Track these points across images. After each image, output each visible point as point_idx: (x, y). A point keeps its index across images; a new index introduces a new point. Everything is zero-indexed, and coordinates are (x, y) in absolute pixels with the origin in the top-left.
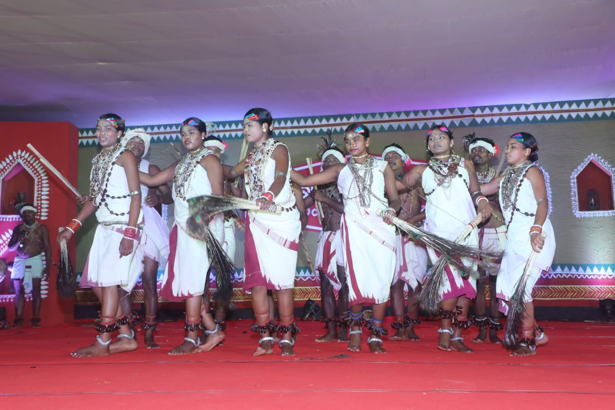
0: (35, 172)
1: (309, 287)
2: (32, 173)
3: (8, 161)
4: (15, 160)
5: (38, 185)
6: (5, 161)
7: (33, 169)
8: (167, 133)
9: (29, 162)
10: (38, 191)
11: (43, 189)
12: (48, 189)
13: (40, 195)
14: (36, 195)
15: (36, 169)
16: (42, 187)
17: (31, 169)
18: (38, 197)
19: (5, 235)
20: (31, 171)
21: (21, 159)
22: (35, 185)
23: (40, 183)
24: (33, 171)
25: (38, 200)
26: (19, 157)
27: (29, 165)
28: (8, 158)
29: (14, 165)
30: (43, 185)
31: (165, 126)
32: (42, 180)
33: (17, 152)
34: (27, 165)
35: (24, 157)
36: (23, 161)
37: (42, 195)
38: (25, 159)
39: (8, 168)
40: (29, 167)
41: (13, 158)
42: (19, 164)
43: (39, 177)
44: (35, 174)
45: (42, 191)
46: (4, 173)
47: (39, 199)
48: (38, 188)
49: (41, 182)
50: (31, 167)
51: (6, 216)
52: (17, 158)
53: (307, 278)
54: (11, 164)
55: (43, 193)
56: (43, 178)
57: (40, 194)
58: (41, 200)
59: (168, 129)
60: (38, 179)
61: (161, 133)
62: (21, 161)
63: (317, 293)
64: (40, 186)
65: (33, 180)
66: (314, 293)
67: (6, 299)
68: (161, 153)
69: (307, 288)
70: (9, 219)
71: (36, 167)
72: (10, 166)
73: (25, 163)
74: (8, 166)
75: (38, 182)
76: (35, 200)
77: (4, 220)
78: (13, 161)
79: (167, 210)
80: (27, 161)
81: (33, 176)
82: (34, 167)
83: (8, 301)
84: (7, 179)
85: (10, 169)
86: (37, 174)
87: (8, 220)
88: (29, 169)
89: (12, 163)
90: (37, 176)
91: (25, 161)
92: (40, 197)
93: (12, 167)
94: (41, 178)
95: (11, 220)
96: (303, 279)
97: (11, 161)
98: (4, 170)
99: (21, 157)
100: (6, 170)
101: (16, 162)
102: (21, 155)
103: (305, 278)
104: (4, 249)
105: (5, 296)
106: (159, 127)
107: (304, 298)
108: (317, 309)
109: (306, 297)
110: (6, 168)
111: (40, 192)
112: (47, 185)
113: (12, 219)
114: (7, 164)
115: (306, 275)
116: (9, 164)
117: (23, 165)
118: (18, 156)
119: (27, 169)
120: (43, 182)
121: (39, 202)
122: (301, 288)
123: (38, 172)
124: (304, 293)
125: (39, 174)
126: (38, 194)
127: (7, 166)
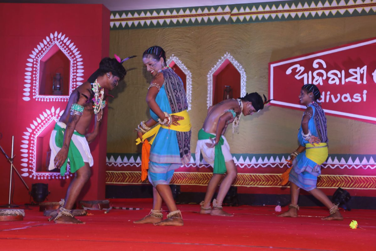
0: (71, 53)
1: (338, 176)
2: (67, 55)
3: (45, 43)
4: (52, 42)
5: (73, 67)
6: (43, 42)
7: (69, 51)
8: (193, 16)
9: (65, 44)
10: (73, 73)
11: (78, 71)
12: (83, 71)
13: (75, 77)
14: (71, 77)
15: (71, 51)
16: (77, 69)
17: (67, 51)
18: (73, 79)
19: (43, 115)
20: (67, 52)
21: (57, 41)
22: (71, 67)
23: (75, 65)
24: (69, 53)
25: (73, 82)
26: (56, 39)
27: (65, 47)
28: (46, 40)
29: (51, 46)
30: (78, 67)
31: (191, 9)
32: (77, 62)
33: (54, 34)
34: (63, 47)
35: (60, 39)
36: (59, 43)
37: (77, 77)
38: (61, 41)
39: (46, 50)
40: (65, 49)
41: (50, 39)
42: (55, 45)
43: (75, 59)
44: (71, 56)
45: (77, 73)
46: (42, 54)
47: (75, 80)
48: (73, 70)
49: (76, 63)
50: (67, 49)
51: (44, 96)
52: (54, 40)
53: (336, 166)
54: (48, 45)
55: (78, 75)
56: (78, 60)
57: (76, 75)
58: (76, 81)
59: (194, 12)
60: (74, 61)
61: (187, 16)
62: (57, 42)
63: (346, 182)
64: (75, 68)
65: (69, 61)
66: (343, 181)
67: (44, 176)
68: (186, 36)
69: (335, 176)
70: (47, 99)
71: (72, 49)
72: (48, 47)
73: (61, 45)
74: (46, 47)
75: (74, 64)
76: (71, 82)
77: (42, 100)
78: (50, 43)
79: (191, 94)
80: (63, 43)
81: (69, 57)
82: (69, 49)
83: (45, 178)
84: (44, 60)
85: (47, 51)
86: (73, 56)
87: (45, 100)
88: (65, 51)
89: (50, 45)
90: (73, 58)
91: (61, 43)
92: (76, 79)
93: (49, 49)
94: (76, 60)
95: (48, 101)
96: (331, 167)
97: (48, 43)
98: (42, 52)
99: (58, 39)
100: (44, 52)
101: (53, 44)
102: (57, 37)
103: (333, 165)
104: (42, 128)
105: (43, 174)
106: (184, 9)
107: (331, 186)
108: (348, 198)
109: (334, 185)
110: (44, 49)
111: (75, 74)
112: (82, 67)
113: (50, 99)
114: (45, 46)
115: (334, 163)
116: (46, 45)
117: (59, 47)
118: (54, 37)
119: (63, 51)
120: (78, 64)
121: (75, 83)
122: (329, 176)
123: (73, 54)
124: (332, 181)
125: (75, 56)
126: (74, 76)
127: (44, 47)
